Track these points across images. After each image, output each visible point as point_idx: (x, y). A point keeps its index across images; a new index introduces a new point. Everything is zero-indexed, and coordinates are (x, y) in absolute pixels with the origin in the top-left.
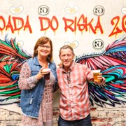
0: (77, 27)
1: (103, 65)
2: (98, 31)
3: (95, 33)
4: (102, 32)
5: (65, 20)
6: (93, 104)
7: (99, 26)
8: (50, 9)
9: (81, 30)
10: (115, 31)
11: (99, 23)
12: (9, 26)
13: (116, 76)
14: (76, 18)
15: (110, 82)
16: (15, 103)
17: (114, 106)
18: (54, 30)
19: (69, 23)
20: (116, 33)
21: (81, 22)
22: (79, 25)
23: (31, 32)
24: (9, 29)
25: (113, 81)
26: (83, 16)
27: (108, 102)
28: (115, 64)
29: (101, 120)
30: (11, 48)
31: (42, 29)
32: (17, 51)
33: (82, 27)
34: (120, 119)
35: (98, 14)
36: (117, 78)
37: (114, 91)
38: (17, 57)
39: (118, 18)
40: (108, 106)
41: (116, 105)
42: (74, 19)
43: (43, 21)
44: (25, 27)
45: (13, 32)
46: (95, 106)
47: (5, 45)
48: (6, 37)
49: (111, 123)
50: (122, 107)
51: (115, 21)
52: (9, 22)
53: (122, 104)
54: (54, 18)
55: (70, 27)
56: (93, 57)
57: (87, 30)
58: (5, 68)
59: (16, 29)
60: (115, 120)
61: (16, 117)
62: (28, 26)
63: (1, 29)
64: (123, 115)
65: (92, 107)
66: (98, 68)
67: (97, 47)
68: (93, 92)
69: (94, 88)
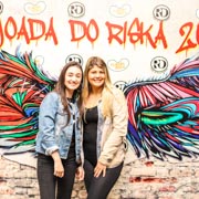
0: (128, 38)
1: (167, 97)
2: (160, 44)
3: (154, 47)
4: (166, 46)
6: (148, 156)
7: (161, 36)
9: (133, 42)
10: (186, 44)
11: (161, 31)
12: (23, 32)
13: (185, 114)
14: (126, 23)
15: (175, 123)
17: (180, 159)
18: (92, 40)
19: (115, 31)
20: (187, 48)
21: (134, 30)
22: (129, 34)
23: (56, 42)
24: (23, 38)
26: (136, 20)
27: (172, 153)
28: (184, 95)
29: (161, 180)
30: (24, 67)
31: (74, 39)
33: (135, 38)
34: (189, 180)
35: (160, 17)
36: (186, 117)
38: (33, 81)
39: (190, 25)
40: (171, 159)
41: (184, 158)
42: (122, 25)
43: (76, 26)
44: (47, 35)
45: (28, 42)
46: (152, 159)
47: (16, 63)
48: (17, 49)
49: (176, 185)
50: (193, 161)
51: (186, 30)
52: (23, 27)
53: (193, 157)
54: (93, 22)
55: (116, 37)
57: (142, 42)
58: (14, 97)
59: (33, 38)
60: (181, 181)
61: (30, 173)
62: (51, 33)
63: (10, 38)
64: (194, 174)
65: (147, 160)
66: (157, 101)
67: (158, 69)
68: (150, 139)
69: (150, 131)
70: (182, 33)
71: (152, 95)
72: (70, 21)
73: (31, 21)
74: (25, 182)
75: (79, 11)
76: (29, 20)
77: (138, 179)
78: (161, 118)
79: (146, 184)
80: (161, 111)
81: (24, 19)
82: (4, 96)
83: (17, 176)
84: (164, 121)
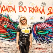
0: (34, 11)
3: (41, 13)
4: (44, 13)
5: (29, 8)
6: (39, 43)
7: (43, 10)
8: (24, 3)
11: (43, 9)
12: (7, 9)
13: (49, 31)
14: (34, 7)
15: (47, 34)
16: (8, 40)
17: (48, 43)
18: (25, 11)
19: (31, 9)
20: (50, 14)
21: (36, 9)
22: (35, 10)
23: (15, 12)
25: (48, 33)
26: (37, 6)
29: (43, 49)
31: (20, 11)
32: (10, 20)
33: (36, 11)
34: (50, 49)
35: (43, 6)
36: (50, 32)
37: (48, 37)
39: (51, 7)
40: (45, 43)
41: (49, 43)
42: (33, 8)
43: (21, 8)
45: (8, 12)
48: (5, 14)
49: (47, 50)
50: (51, 44)
51: (50, 9)
52: (7, 8)
53: (52, 43)
54: (25, 7)
55: (31, 11)
56: (40, 23)
57: (38, 12)
58: (4, 26)
59: (9, 11)
61: (8, 46)
62: (14, 10)
63: (4, 11)
64: (52, 48)
65: (39, 44)
66: (42, 28)
67: (42, 19)
68: (40, 38)
69: (40, 36)
70: (49, 10)
71: (41, 26)
72: (19, 7)
73: (9, 6)
74: (7, 49)
75: (21, 4)
76: (8, 6)
77: (37, 49)
78: (43, 32)
79: (39, 50)
80: (43, 30)
81: (7, 6)
82: (2, 26)
83: (5, 47)
84: (44, 33)
